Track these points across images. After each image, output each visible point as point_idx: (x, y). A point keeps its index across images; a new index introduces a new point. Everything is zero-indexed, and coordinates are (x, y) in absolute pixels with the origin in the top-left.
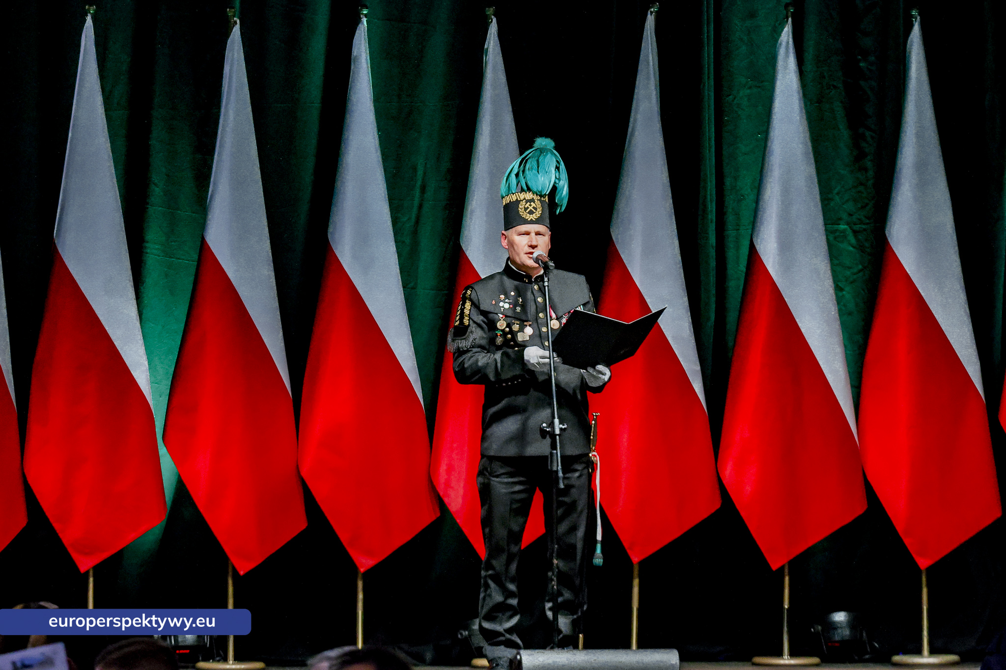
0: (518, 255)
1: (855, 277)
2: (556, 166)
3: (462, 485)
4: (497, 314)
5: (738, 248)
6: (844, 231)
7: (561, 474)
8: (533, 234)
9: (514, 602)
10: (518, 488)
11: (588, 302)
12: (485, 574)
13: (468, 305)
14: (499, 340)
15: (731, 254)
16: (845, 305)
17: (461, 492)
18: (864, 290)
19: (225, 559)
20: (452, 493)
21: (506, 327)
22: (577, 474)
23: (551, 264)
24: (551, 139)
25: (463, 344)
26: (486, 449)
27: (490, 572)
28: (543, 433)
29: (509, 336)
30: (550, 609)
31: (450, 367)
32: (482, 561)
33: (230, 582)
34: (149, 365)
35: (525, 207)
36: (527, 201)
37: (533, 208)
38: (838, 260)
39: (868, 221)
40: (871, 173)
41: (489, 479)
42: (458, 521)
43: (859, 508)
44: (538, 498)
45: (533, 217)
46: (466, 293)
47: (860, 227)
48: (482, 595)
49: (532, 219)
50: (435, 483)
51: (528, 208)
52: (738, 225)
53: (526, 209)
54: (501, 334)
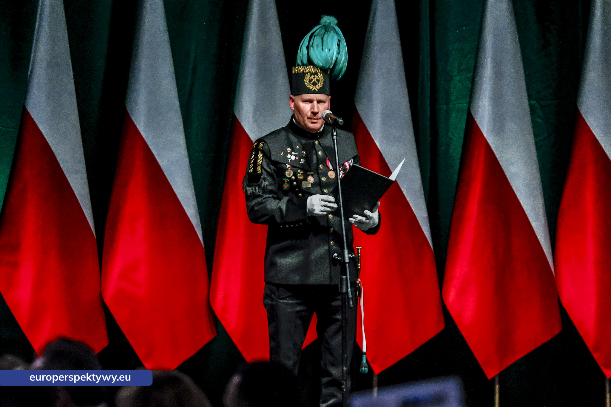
0: (302, 117)
2: (338, 43)
4: (285, 164)
7: (350, 296)
8: (315, 103)
10: (300, 308)
11: (356, 156)
13: (260, 156)
14: (286, 186)
21: (292, 175)
23: (340, 121)
24: (335, 17)
25: (256, 190)
26: (271, 278)
28: (334, 262)
29: (295, 183)
35: (309, 79)
36: (312, 74)
37: (317, 80)
41: (278, 301)
42: (233, 339)
45: (316, 88)
46: (258, 145)
49: (315, 89)
51: (312, 80)
53: (310, 81)
54: (287, 181)
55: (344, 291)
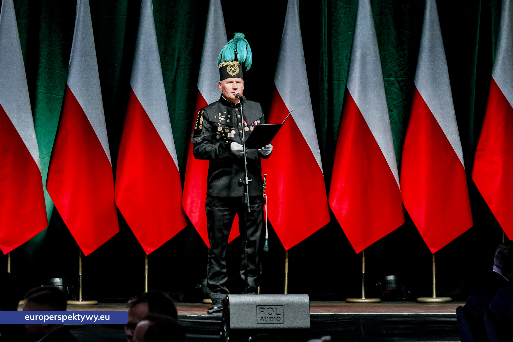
0: (228, 93)
1: (398, 104)
2: (246, 47)
3: (198, 210)
4: (217, 123)
5: (339, 90)
6: (393, 81)
7: (249, 205)
8: (235, 83)
9: (225, 270)
10: (226, 213)
11: (262, 118)
12: (210, 256)
13: (202, 119)
14: (218, 137)
15: (335, 93)
16: (393, 119)
17: (198, 213)
18: (403, 111)
19: (77, 248)
20: (193, 215)
21: (222, 130)
22: (257, 205)
23: (244, 98)
24: (243, 33)
25: (199, 139)
26: (210, 193)
27: (213, 256)
28: (240, 184)
29: (224, 135)
30: (243, 274)
31: (191, 151)
32: (208, 249)
33: (80, 259)
34: (39, 149)
35: (230, 69)
36: (231, 66)
37: (235, 69)
38: (390, 96)
39: (405, 76)
40: (406, 52)
41: (213, 208)
42: (196, 229)
43: (400, 222)
44: (236, 219)
45: (235, 74)
46: (201, 112)
47: (401, 79)
48: (208, 267)
49: (234, 75)
50: (184, 210)
51: (232, 69)
52: (339, 78)
53: (231, 70)
54: (219, 134)
55: (246, 202)
